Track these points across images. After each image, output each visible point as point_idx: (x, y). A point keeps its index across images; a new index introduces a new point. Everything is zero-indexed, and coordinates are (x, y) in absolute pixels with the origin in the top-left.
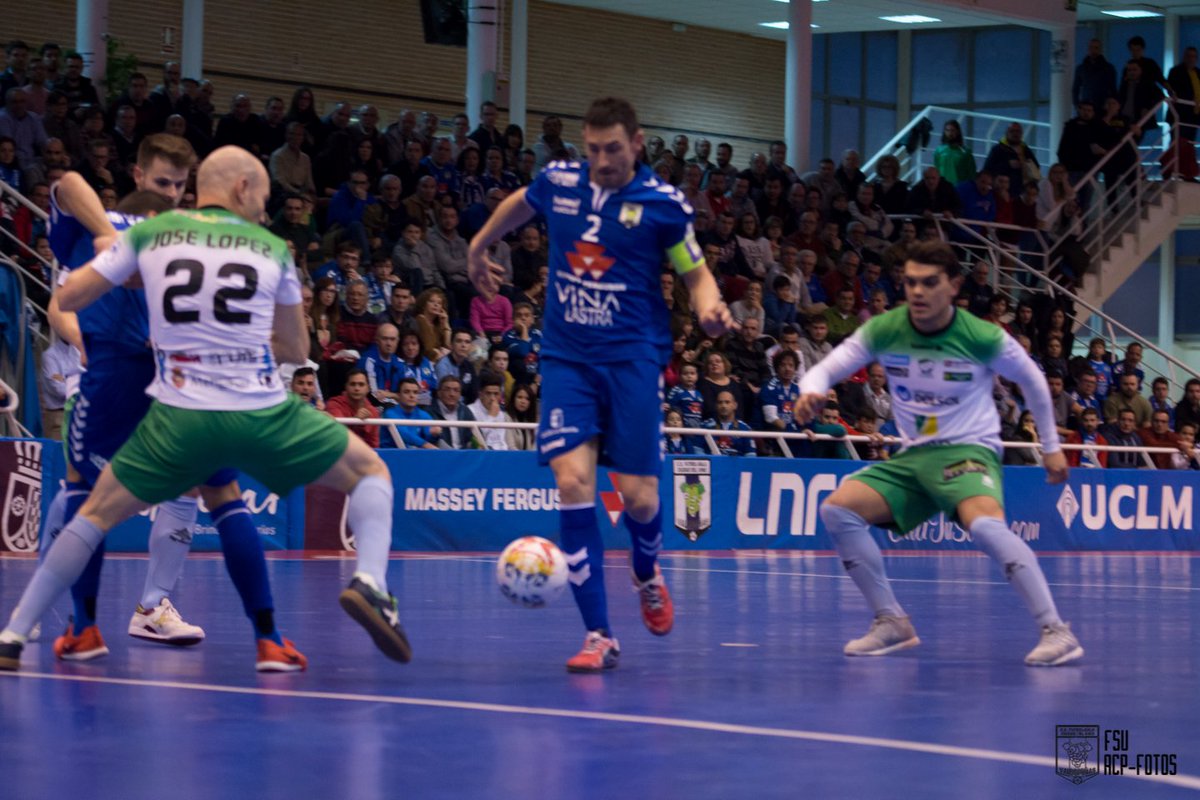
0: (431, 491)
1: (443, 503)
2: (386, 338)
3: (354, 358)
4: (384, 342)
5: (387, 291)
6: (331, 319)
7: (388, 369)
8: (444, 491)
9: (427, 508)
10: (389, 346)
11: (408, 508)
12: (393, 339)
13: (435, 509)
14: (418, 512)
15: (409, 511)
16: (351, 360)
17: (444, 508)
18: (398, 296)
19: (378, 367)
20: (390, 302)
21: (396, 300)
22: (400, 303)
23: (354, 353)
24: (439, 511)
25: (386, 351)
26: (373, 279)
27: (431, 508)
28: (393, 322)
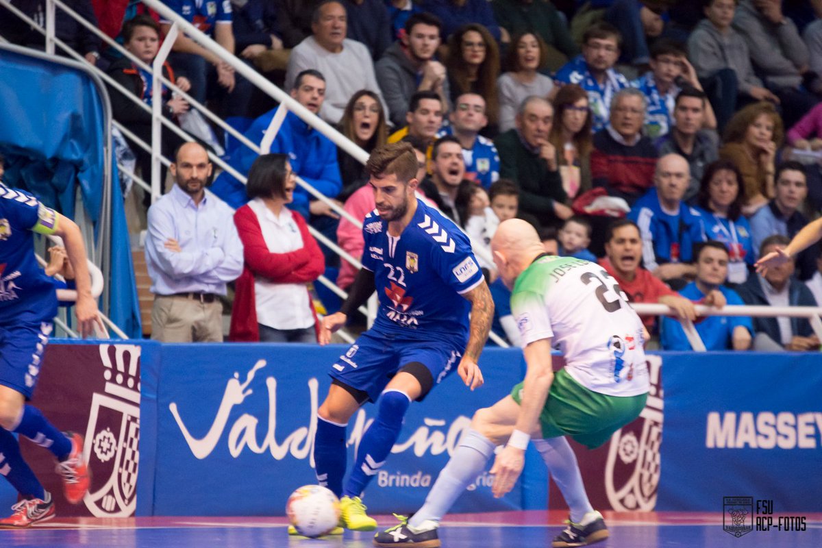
0: (747, 418)
1: (766, 437)
2: (669, 174)
3: (621, 211)
4: (665, 182)
5: (671, 103)
6: (580, 150)
7: (675, 227)
8: (766, 417)
9: (740, 445)
10: (672, 186)
11: (710, 444)
12: (679, 175)
13: (753, 445)
14: (726, 449)
15: (710, 450)
16: (616, 214)
17: (767, 444)
18: (684, 109)
19: (659, 223)
20: (673, 120)
21: (682, 115)
22: (688, 119)
23: (620, 203)
24: (759, 450)
25: (668, 196)
26: (651, 84)
27: (747, 444)
28: (680, 152)
